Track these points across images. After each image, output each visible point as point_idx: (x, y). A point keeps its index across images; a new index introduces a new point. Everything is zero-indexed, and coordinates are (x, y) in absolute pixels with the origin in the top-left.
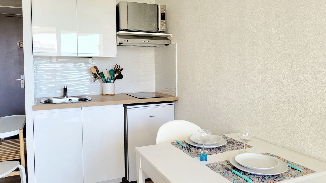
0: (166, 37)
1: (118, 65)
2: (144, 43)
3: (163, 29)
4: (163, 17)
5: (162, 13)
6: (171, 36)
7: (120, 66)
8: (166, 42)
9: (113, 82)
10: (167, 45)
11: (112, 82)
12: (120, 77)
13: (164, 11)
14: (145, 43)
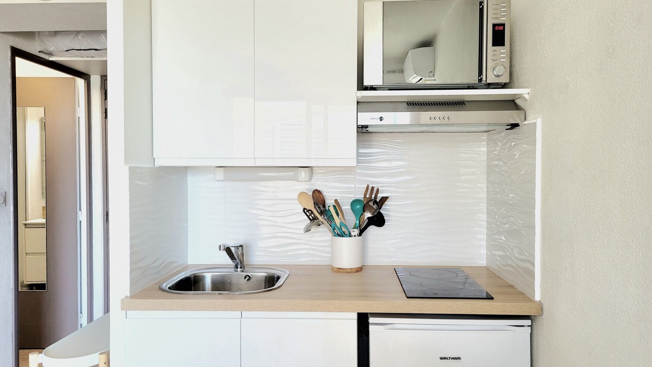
0: (513, 101)
1: (374, 188)
2: (433, 122)
3: (499, 76)
4: (499, 38)
5: (494, 25)
6: (527, 96)
7: (379, 189)
8: (510, 116)
9: (360, 234)
10: (514, 126)
11: (353, 234)
12: (378, 220)
13: (504, 16)
14: (438, 121)
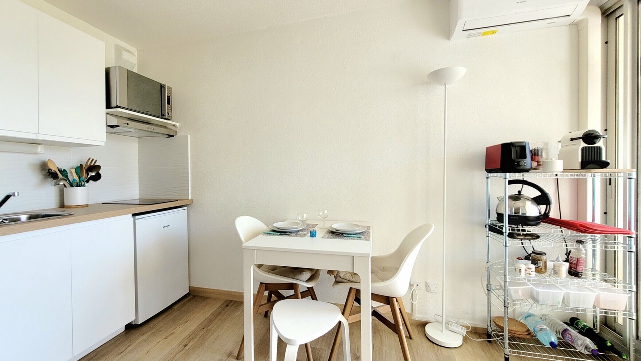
1: (93, 160)
3: (169, 116)
5: (167, 96)
6: (178, 126)
7: (96, 161)
10: (171, 136)
12: (97, 177)
13: (170, 94)
14: (150, 130)
